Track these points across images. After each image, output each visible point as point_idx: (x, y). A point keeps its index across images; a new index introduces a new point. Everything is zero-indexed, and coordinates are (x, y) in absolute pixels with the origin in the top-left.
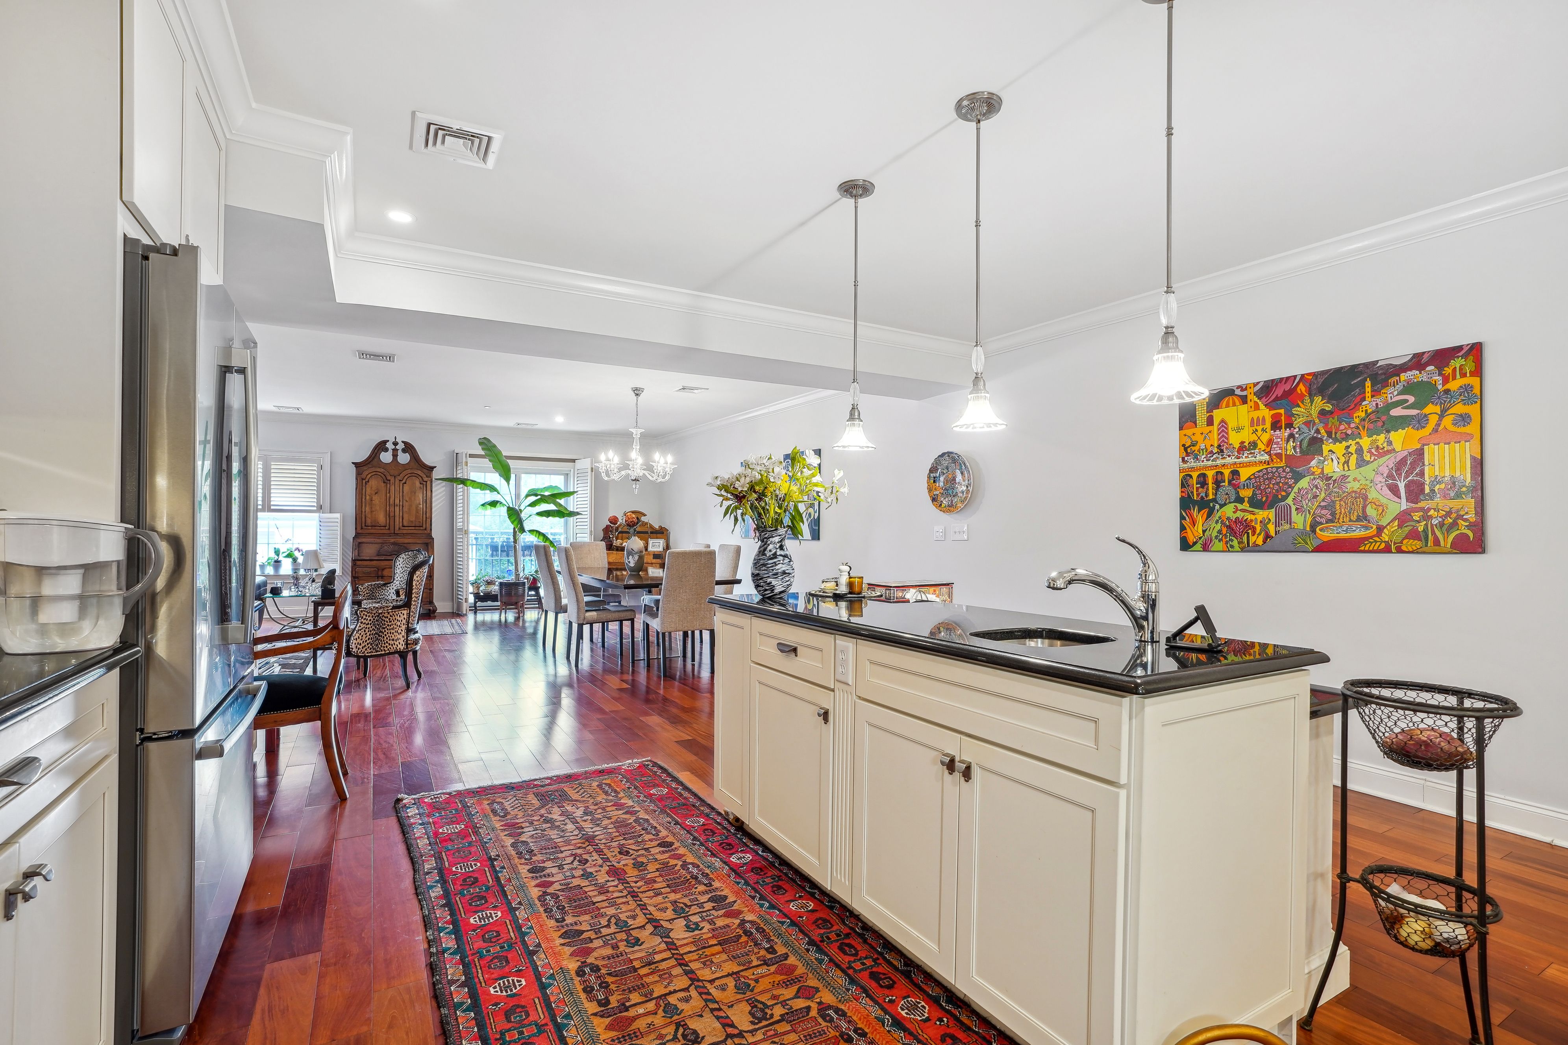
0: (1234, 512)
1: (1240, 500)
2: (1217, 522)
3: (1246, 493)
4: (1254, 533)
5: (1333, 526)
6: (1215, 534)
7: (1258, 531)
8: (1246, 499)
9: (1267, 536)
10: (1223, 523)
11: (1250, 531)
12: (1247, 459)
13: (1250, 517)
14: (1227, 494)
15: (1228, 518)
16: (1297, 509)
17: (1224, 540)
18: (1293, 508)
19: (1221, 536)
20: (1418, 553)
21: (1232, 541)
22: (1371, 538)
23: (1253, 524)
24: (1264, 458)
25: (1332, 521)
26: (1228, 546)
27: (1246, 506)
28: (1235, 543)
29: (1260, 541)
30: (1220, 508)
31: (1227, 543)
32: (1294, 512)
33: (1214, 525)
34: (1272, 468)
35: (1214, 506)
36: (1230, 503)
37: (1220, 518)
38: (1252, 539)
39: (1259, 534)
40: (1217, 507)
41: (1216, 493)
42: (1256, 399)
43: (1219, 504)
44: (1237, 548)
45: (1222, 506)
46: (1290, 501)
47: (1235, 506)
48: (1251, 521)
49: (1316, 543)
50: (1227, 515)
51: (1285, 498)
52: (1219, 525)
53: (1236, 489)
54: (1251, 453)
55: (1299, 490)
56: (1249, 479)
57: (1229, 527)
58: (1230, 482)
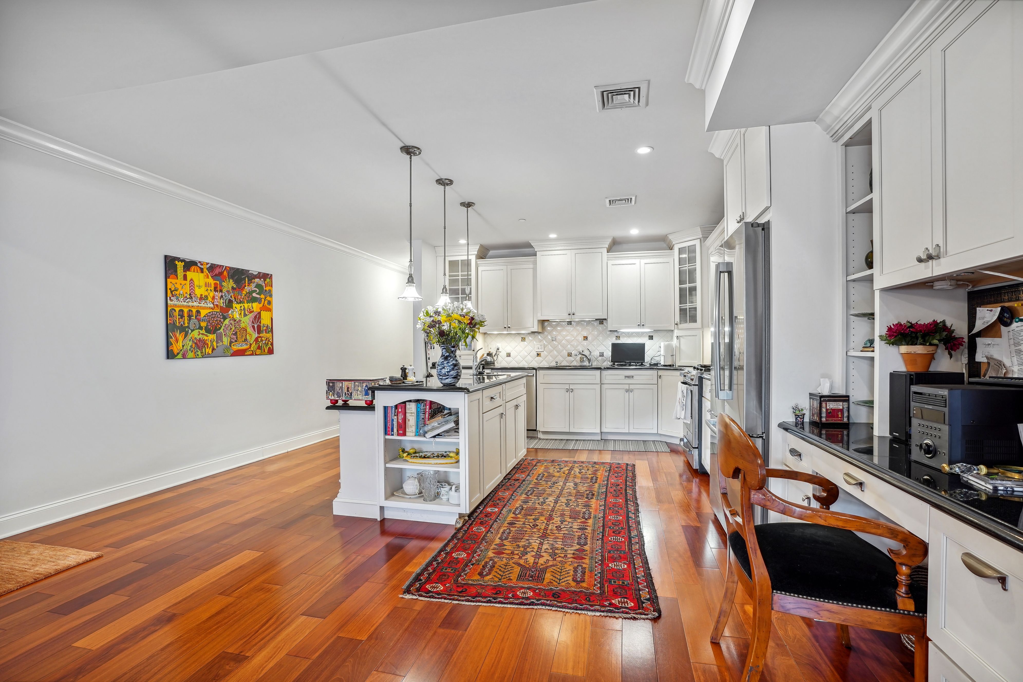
0: (199, 335)
1: (201, 328)
2: (190, 340)
3: (203, 324)
4: (208, 347)
5: (237, 344)
6: (189, 348)
7: (209, 346)
8: (204, 328)
9: (213, 349)
10: (193, 341)
11: (206, 346)
12: (204, 305)
13: (206, 338)
14: (195, 324)
15: (196, 338)
16: (225, 335)
17: (194, 351)
18: (223, 334)
19: (192, 349)
20: (260, 355)
21: (198, 351)
22: (248, 349)
23: (207, 342)
24: (211, 306)
25: (236, 341)
26: (196, 355)
27: (203, 331)
28: (199, 353)
29: (210, 352)
30: (192, 332)
31: (195, 353)
32: (224, 336)
33: (188, 342)
34: (215, 312)
35: (188, 330)
36: (196, 329)
37: (191, 338)
38: (207, 350)
39: (210, 348)
40: (190, 331)
41: (189, 323)
42: (207, 272)
43: (191, 330)
44: (200, 356)
45: (192, 331)
46: (222, 330)
47: (199, 331)
48: (206, 340)
49: (232, 352)
50: (195, 337)
51: (220, 328)
52: (191, 342)
53: (199, 322)
54: (205, 302)
55: (225, 325)
56: (205, 316)
57: (196, 343)
58: (196, 317)
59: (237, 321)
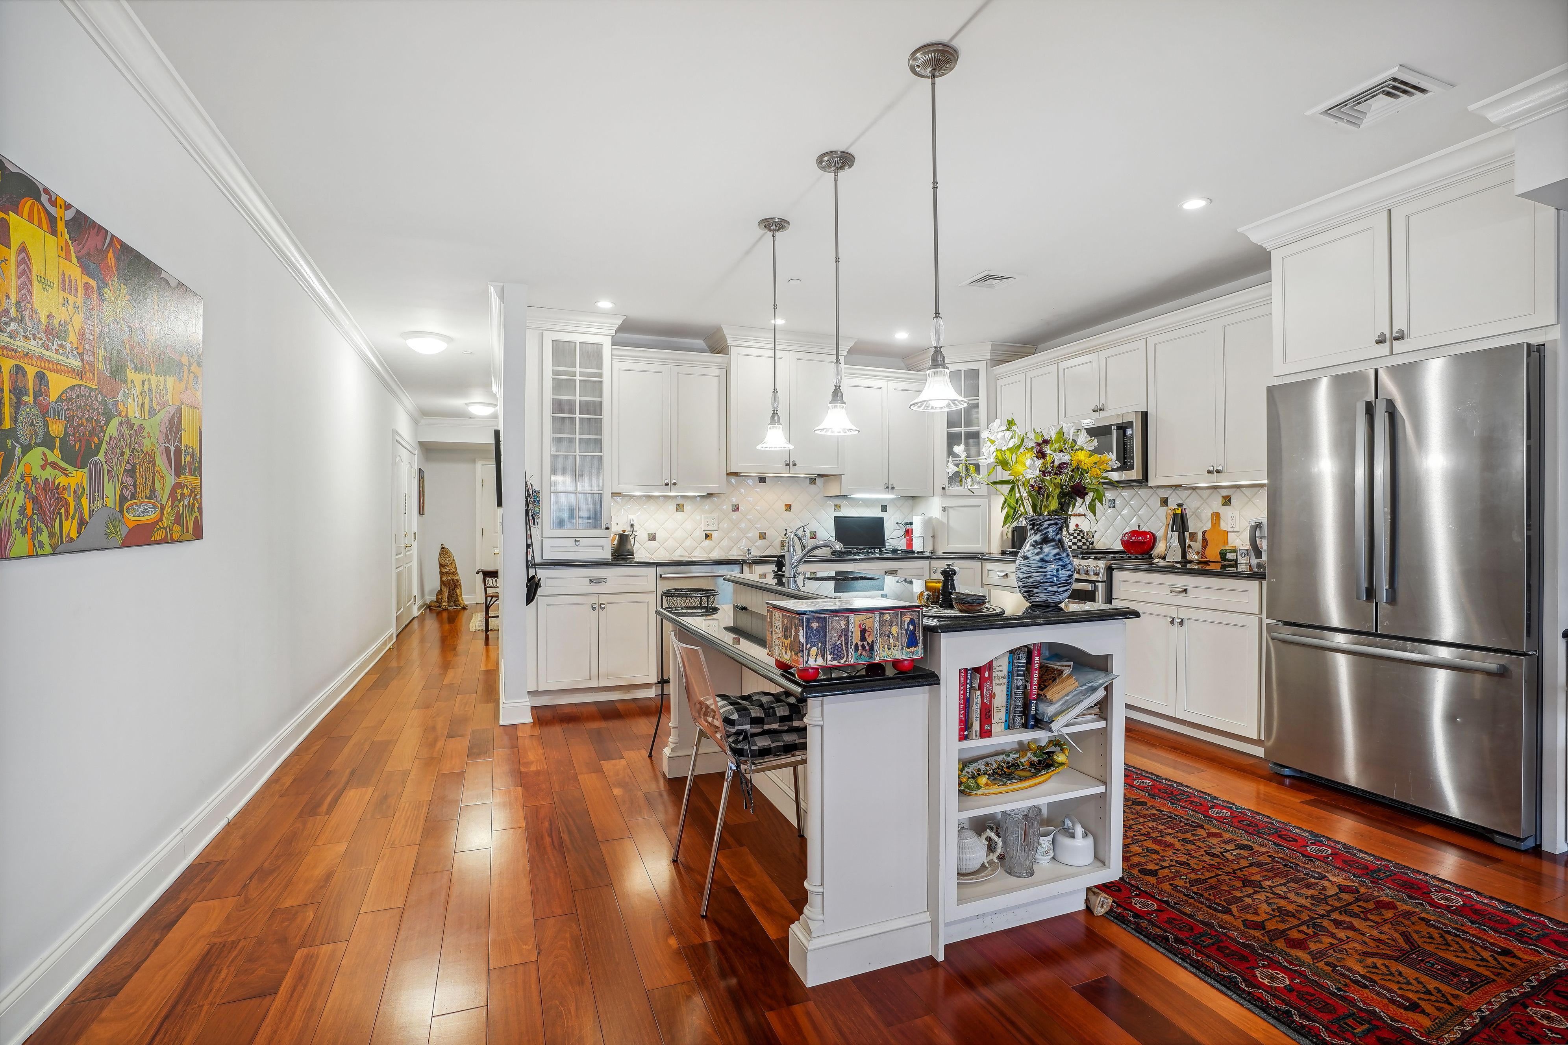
0: (43, 468)
1: (48, 442)
2: (18, 489)
3: (57, 429)
4: (67, 512)
5: (135, 504)
6: (15, 516)
7: (72, 512)
8: (57, 441)
9: (82, 523)
10: (27, 491)
11: (63, 510)
12: (57, 357)
13: (62, 480)
14: (32, 424)
15: (35, 480)
16: (109, 471)
17: (30, 530)
18: (106, 468)
19: (25, 521)
20: (182, 541)
21: (40, 531)
22: (157, 523)
23: (66, 496)
24: (75, 363)
25: (133, 497)
26: (36, 543)
27: (54, 456)
28: (44, 537)
29: (74, 534)
30: (24, 453)
31: (34, 536)
32: (106, 478)
33: (13, 494)
34: (86, 387)
35: (14, 447)
36: (38, 445)
37: (22, 477)
38: (66, 525)
39: (73, 518)
40: (18, 451)
41: (16, 417)
42: (67, 237)
43: (22, 446)
44: (48, 549)
45: (26, 449)
46: (101, 456)
47: (44, 454)
48: (64, 488)
49: (124, 531)
50: (34, 473)
51: (96, 453)
52: (22, 494)
53: (44, 417)
54: (61, 346)
55: (110, 438)
56: (59, 399)
57: (35, 500)
58: (35, 397)
59: (135, 428)
